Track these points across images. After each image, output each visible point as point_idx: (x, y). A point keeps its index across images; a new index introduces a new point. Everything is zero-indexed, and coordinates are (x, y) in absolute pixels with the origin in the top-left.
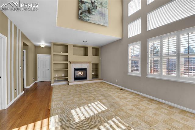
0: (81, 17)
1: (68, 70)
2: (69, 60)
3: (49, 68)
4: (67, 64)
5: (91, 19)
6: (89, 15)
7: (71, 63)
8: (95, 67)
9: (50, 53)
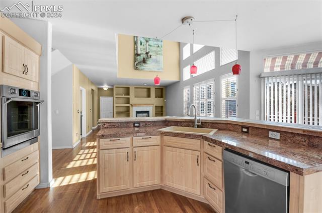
0: (137, 67)
1: (129, 113)
2: (130, 103)
3: (112, 111)
4: (129, 107)
5: (146, 68)
6: (144, 64)
7: (132, 106)
8: (160, 110)
9: (112, 95)
